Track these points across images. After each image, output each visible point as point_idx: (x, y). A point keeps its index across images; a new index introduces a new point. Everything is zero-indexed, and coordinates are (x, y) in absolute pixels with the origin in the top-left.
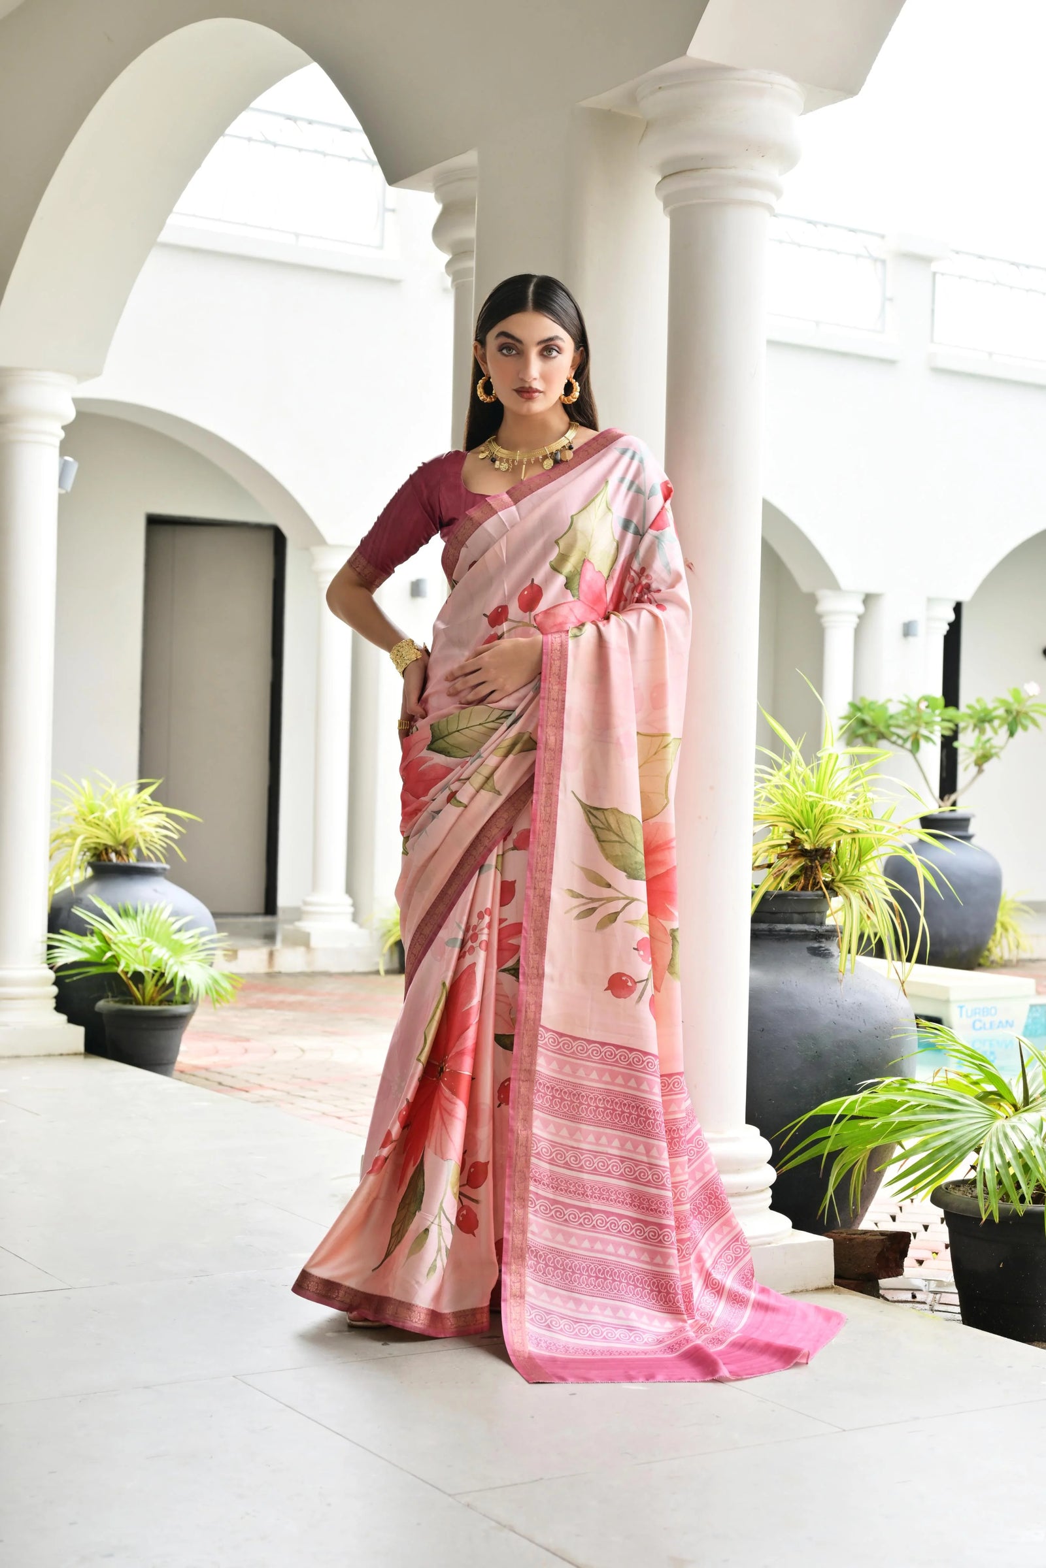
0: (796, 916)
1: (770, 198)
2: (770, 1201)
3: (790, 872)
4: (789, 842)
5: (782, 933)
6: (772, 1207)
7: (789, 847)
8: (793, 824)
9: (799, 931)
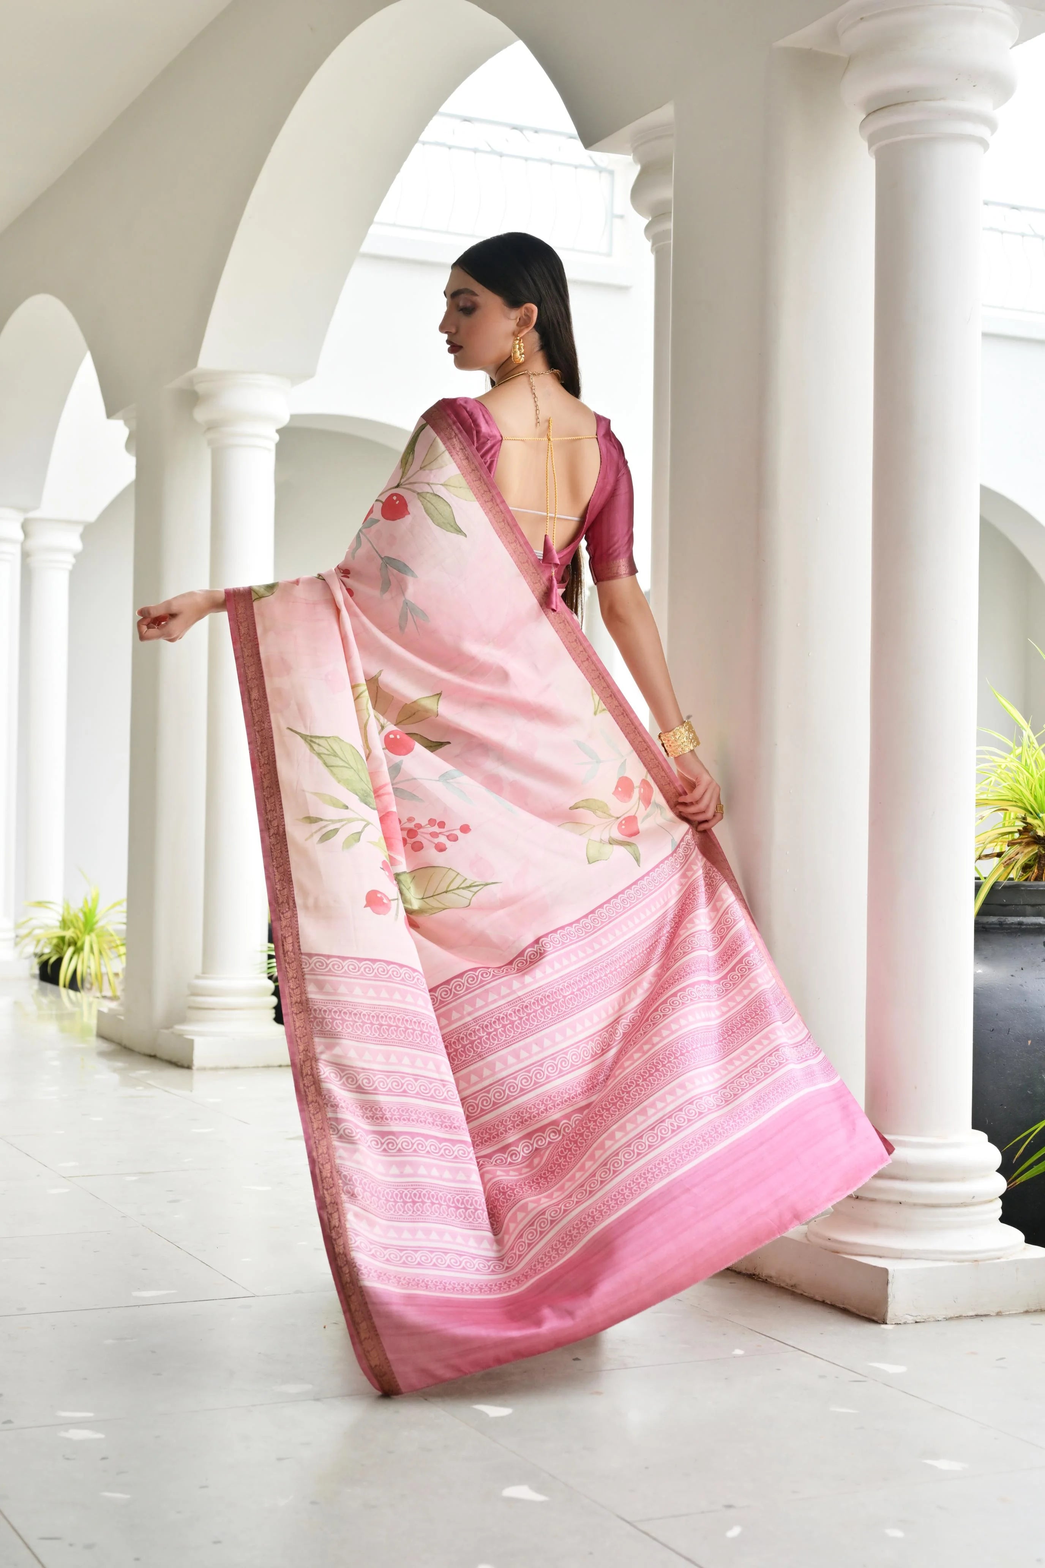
0: (1029, 909)
1: (982, 131)
2: (1000, 1213)
3: (1022, 860)
4: (1021, 828)
5: (1013, 926)
6: (1003, 1220)
7: (1020, 835)
8: (1026, 809)
9: (1032, 924)
